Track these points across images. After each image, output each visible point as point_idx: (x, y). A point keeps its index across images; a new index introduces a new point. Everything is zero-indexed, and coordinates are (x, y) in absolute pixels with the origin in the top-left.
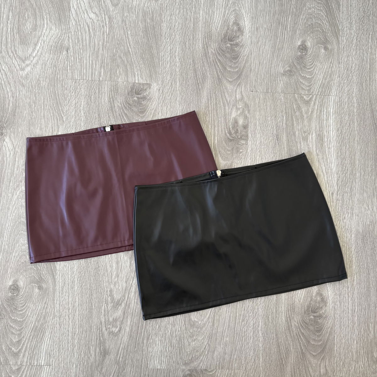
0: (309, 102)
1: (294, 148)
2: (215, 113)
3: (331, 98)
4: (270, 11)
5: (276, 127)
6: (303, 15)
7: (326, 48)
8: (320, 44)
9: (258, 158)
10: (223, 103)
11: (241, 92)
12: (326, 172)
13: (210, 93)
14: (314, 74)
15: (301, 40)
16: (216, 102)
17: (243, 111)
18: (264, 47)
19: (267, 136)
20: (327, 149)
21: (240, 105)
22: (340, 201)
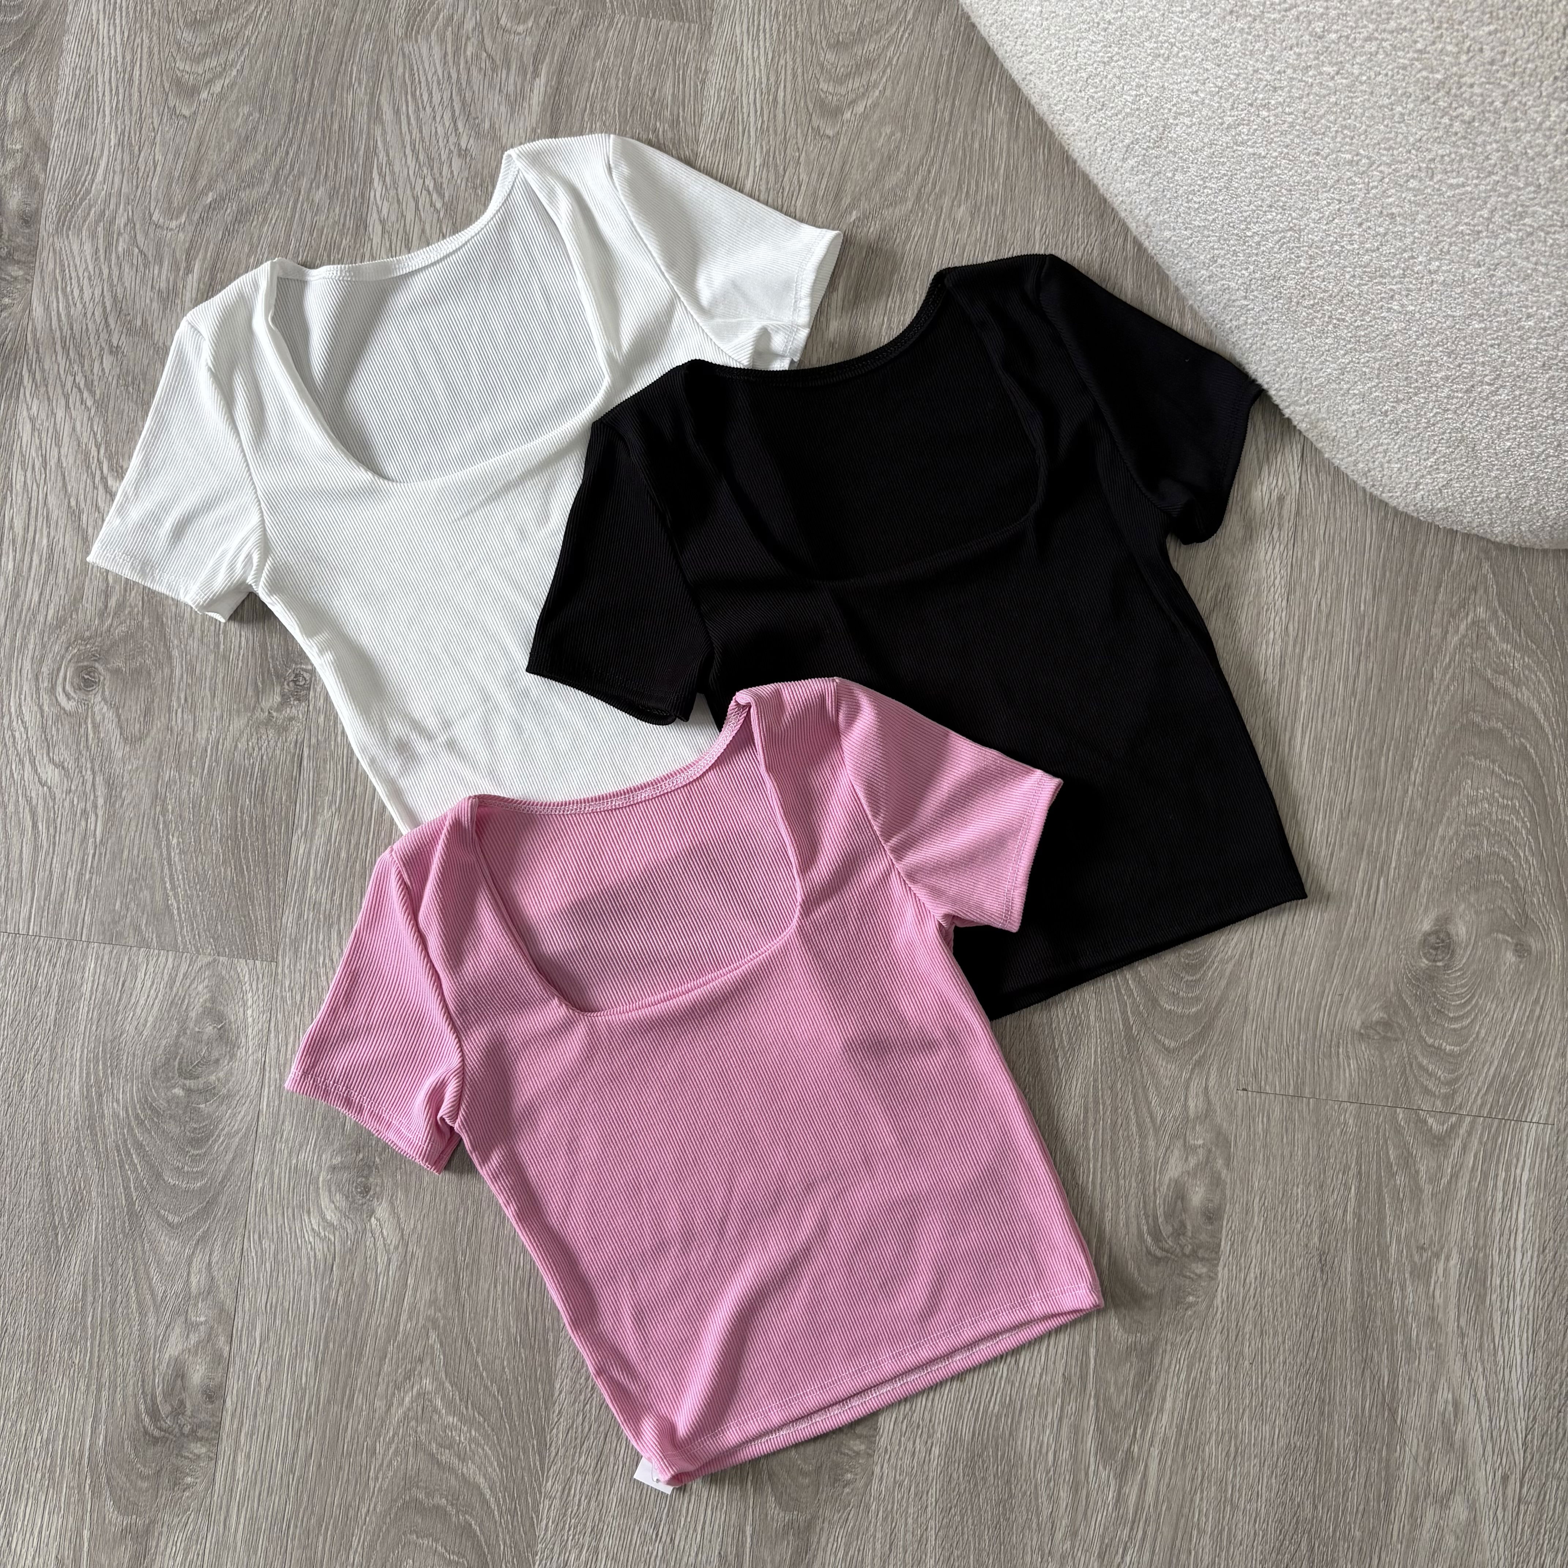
0: (1447, 1140)
1: (1379, 1304)
2: (1108, 1160)
3: (1526, 1128)
4: (1331, 804)
5: (1322, 1225)
6: (1449, 824)
7: (1521, 950)
8: (1503, 933)
9: (1247, 1330)
10: (1139, 1126)
11: (1206, 1088)
12: (1488, 1400)
13: (1095, 1087)
14: (1471, 1039)
15: (1433, 915)
16: (1115, 1118)
17: (1208, 1158)
18: (1298, 932)
19: (1286, 1252)
20: (1497, 1316)
21: (1199, 1138)
22: (1532, 1507)
